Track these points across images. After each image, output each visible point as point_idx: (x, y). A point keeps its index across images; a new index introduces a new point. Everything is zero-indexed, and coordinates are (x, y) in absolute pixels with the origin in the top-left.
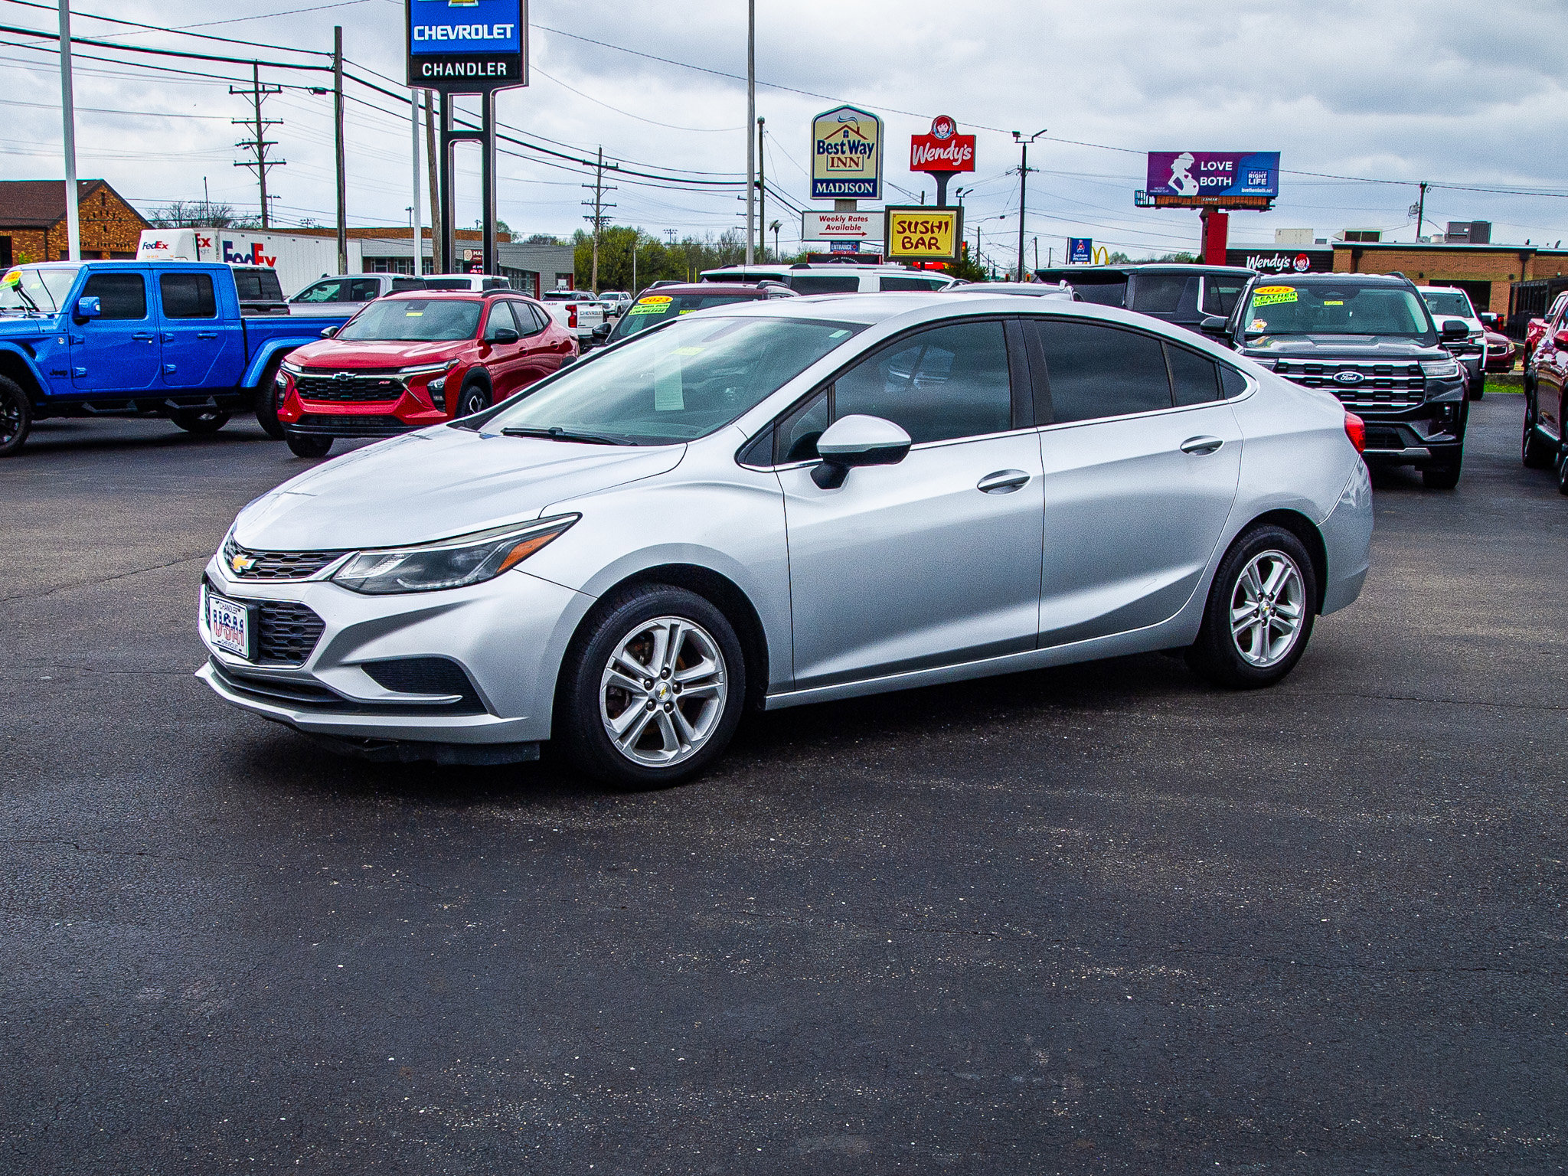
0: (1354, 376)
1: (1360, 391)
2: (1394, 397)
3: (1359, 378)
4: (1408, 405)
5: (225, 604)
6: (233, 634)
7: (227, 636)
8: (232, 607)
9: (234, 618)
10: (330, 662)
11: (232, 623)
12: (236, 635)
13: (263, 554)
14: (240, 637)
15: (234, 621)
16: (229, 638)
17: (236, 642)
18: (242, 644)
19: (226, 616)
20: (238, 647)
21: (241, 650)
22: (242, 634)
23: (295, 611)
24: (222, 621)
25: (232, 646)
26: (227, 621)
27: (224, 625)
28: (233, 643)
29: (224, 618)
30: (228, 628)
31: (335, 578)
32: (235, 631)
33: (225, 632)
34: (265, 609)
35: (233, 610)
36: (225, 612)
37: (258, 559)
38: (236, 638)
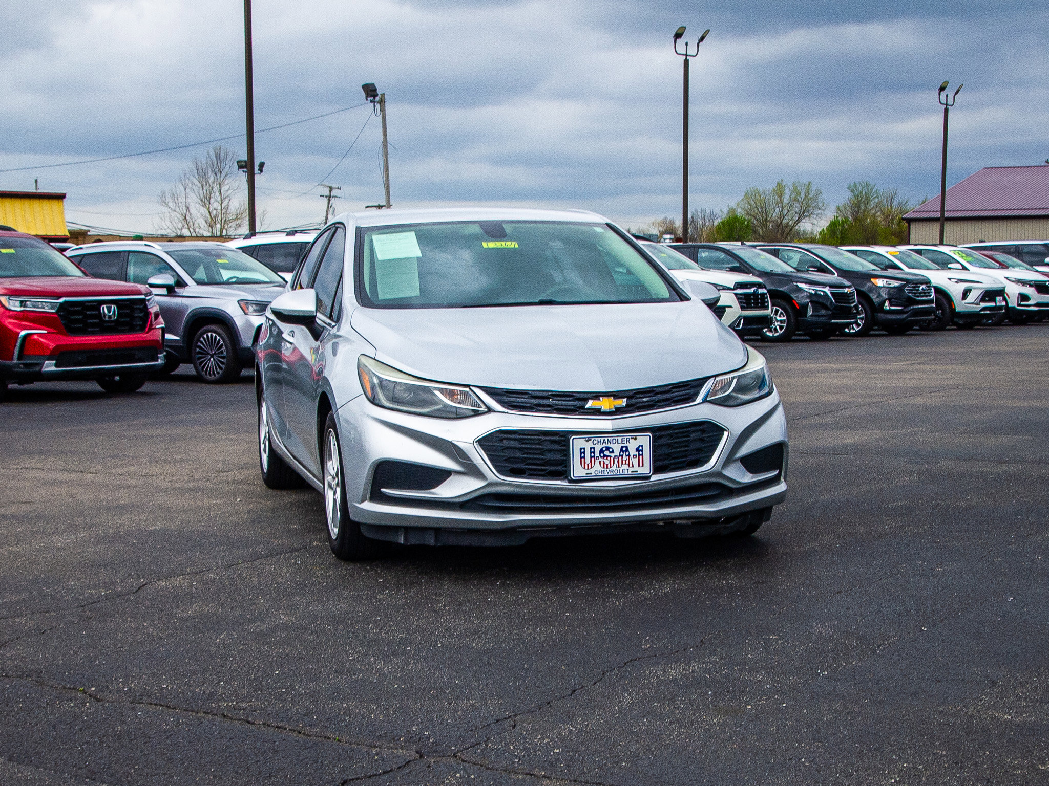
5: (603, 439)
6: (618, 461)
7: (607, 465)
8: (620, 439)
9: (622, 447)
10: (729, 461)
11: (617, 453)
12: (626, 461)
13: (631, 394)
14: (635, 461)
15: (621, 450)
16: (609, 466)
17: (625, 467)
18: (639, 466)
19: (604, 449)
20: (631, 469)
21: (637, 471)
22: (641, 457)
23: (693, 428)
24: (597, 454)
25: (616, 471)
26: (607, 453)
27: (601, 457)
28: (618, 469)
29: (601, 451)
30: (609, 458)
31: (708, 399)
32: (624, 458)
33: (602, 463)
34: (658, 432)
35: (620, 441)
36: (602, 446)
37: (629, 398)
38: (626, 463)
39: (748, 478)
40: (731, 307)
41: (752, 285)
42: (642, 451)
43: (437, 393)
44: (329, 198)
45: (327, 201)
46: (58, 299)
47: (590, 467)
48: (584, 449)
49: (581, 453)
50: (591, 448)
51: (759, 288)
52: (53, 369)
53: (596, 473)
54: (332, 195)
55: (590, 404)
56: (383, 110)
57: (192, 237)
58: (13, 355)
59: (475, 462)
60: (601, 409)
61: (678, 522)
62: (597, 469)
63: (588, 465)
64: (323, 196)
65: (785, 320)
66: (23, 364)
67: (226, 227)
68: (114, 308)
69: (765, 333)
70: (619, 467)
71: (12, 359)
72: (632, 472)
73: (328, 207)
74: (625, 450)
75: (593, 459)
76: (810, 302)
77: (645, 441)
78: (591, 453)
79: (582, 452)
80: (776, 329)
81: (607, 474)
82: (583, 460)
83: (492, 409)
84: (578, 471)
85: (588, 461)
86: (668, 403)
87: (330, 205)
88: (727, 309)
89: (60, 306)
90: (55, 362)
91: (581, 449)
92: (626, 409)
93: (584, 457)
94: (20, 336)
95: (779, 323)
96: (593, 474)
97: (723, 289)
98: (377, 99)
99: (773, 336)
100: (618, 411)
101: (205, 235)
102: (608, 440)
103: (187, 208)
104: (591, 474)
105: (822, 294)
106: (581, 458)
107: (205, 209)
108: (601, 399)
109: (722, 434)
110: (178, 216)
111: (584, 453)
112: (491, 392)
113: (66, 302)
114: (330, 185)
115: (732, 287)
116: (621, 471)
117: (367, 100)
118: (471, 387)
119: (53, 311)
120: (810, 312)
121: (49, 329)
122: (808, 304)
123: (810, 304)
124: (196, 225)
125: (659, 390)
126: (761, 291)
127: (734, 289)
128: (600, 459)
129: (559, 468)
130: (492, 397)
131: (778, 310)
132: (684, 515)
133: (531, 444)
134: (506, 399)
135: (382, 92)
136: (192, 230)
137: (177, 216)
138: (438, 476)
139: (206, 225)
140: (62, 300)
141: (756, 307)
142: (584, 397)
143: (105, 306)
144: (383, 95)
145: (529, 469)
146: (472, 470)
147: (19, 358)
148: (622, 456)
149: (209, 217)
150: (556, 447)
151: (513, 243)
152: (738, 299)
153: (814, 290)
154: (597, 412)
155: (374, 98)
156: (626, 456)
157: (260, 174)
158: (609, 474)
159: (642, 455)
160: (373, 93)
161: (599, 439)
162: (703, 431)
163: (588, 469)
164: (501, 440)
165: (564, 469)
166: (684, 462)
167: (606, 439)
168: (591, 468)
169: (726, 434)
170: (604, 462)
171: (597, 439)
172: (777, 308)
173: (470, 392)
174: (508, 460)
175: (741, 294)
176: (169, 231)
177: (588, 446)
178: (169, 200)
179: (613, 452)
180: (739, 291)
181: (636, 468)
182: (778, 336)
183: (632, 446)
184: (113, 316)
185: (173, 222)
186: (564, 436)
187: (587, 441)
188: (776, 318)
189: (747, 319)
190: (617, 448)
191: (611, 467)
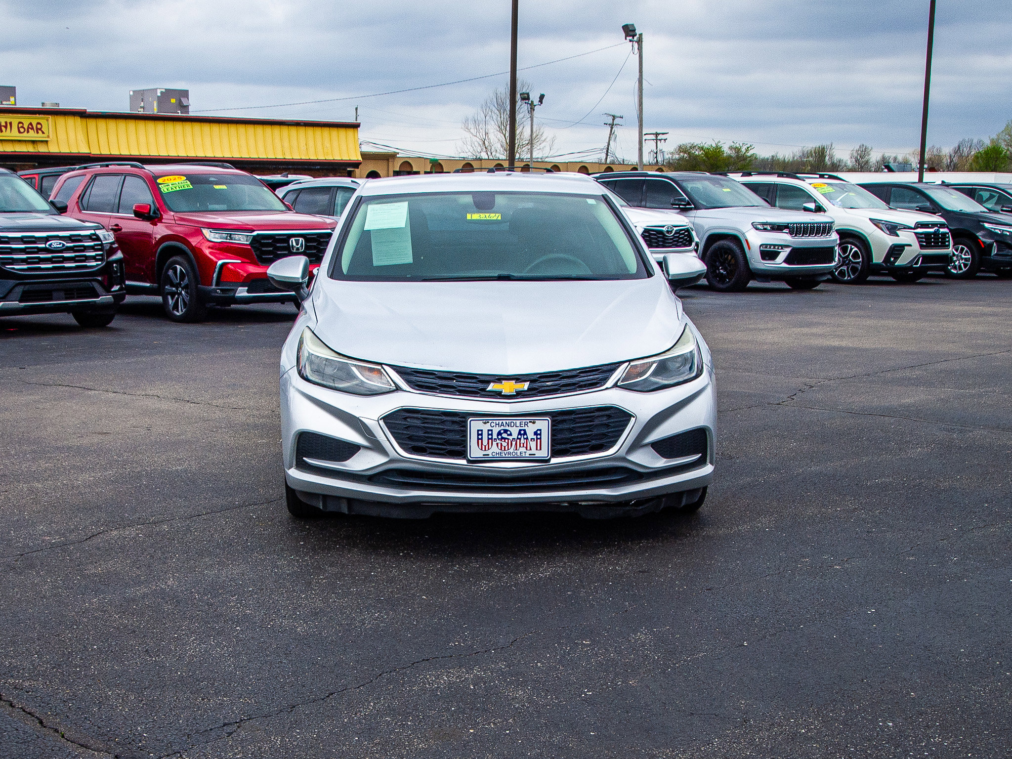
0: (60, 244)
1: (66, 255)
2: (87, 258)
3: (64, 245)
4: (97, 264)
5: (501, 422)
6: (516, 444)
7: (505, 447)
8: (518, 422)
9: (520, 430)
10: (636, 445)
11: (515, 435)
12: (523, 444)
13: (535, 377)
14: (533, 444)
15: (519, 433)
16: (506, 449)
17: (523, 450)
18: (537, 449)
19: (502, 431)
20: (529, 452)
21: (535, 455)
22: (539, 441)
23: (597, 414)
24: (495, 436)
25: (514, 454)
26: (504, 435)
27: (499, 439)
28: (516, 451)
29: (499, 433)
30: (507, 441)
31: (618, 384)
32: (522, 441)
33: (499, 445)
34: (558, 418)
35: (518, 424)
36: (500, 429)
37: (532, 381)
38: (523, 446)
39: (661, 463)
40: (910, 245)
41: (934, 225)
42: (540, 434)
43: (354, 369)
44: (612, 126)
45: (610, 129)
46: (251, 233)
47: (487, 449)
48: (482, 431)
49: (478, 435)
50: (489, 430)
51: (939, 228)
52: (246, 294)
53: (493, 454)
54: (615, 123)
55: (491, 387)
56: (640, 49)
57: (489, 159)
58: (212, 280)
59: (379, 439)
60: (502, 392)
61: (583, 503)
62: (494, 450)
63: (485, 446)
64: (607, 124)
65: (969, 258)
66: (221, 290)
67: (519, 151)
68: (302, 240)
69: (949, 271)
70: (516, 449)
71: (211, 285)
72: (530, 455)
73: (610, 135)
74: (522, 433)
75: (490, 441)
76: (994, 241)
77: (544, 425)
78: (489, 435)
79: (480, 433)
80: (960, 266)
81: (504, 456)
82: (480, 441)
83: (400, 388)
84: (475, 452)
85: (485, 443)
86: (573, 387)
87: (612, 132)
88: (906, 247)
89: (253, 238)
90: (247, 288)
91: (478, 431)
92: (528, 393)
93: (482, 439)
94: (218, 264)
95: (963, 261)
96: (491, 456)
97: (904, 228)
98: (635, 38)
99: (957, 273)
100: (519, 394)
101: (501, 158)
102: (506, 423)
103: (486, 134)
104: (488, 455)
105: (1008, 234)
106: (478, 439)
107: (502, 135)
108: (503, 382)
109: (629, 420)
110: (478, 139)
111: (481, 435)
112: (400, 370)
113: (258, 235)
114: (613, 114)
115: (913, 227)
116: (519, 454)
117: (626, 39)
118: (383, 366)
119: (248, 243)
120: (994, 251)
121: (243, 259)
122: (993, 243)
123: (995, 244)
124: (493, 149)
125: (565, 374)
126: (942, 230)
127: (914, 229)
128: (498, 441)
129: (458, 448)
130: (400, 376)
131: (964, 249)
132: (589, 498)
133: (432, 423)
134: (414, 378)
135: (640, 33)
136: (489, 154)
137: (477, 141)
138: (348, 450)
139: (502, 149)
140: (255, 233)
141: (936, 246)
142: (487, 379)
143: (293, 239)
144: (641, 35)
145: (431, 448)
146: (377, 447)
147: (217, 285)
148: (520, 439)
149: (505, 142)
150: (456, 427)
151: (497, 215)
152: (918, 238)
153: (1000, 230)
154: (498, 395)
155: (633, 38)
156: (524, 439)
157: (540, 105)
158: (507, 456)
159: (540, 439)
160: (631, 33)
161: (497, 422)
162: (609, 416)
163: (485, 450)
164: (405, 419)
165: (463, 449)
166: (587, 446)
167: (504, 422)
168: (489, 449)
169: (633, 419)
170: (501, 444)
171: (494, 421)
172: (962, 246)
173: (382, 370)
174: (410, 438)
175: (921, 234)
176: (470, 154)
177: (485, 428)
178: (471, 126)
179: (511, 435)
180: (920, 230)
181: (534, 451)
182: (962, 273)
183: (531, 429)
184: (300, 248)
185: (473, 146)
186: (464, 417)
187: (485, 423)
188: (961, 256)
189: (926, 258)
190: (515, 431)
191: (508, 449)
